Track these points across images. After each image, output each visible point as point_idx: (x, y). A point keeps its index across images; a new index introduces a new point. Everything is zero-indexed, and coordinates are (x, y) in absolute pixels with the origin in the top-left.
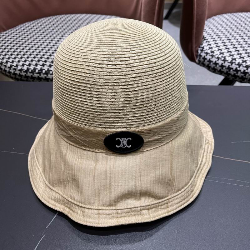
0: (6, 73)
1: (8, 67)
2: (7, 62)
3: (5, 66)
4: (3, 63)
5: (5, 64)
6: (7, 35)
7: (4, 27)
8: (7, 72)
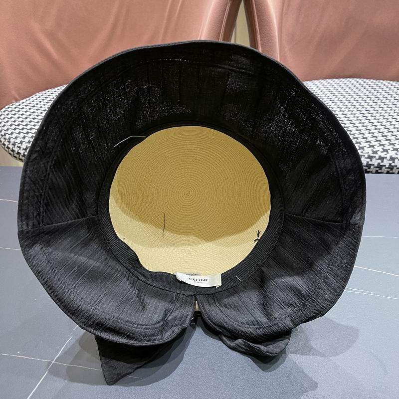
0: (19, 156)
1: (23, 149)
2: (21, 143)
3: (19, 147)
4: (17, 144)
5: (19, 145)
6: (21, 107)
7: (17, 97)
8: (21, 155)
